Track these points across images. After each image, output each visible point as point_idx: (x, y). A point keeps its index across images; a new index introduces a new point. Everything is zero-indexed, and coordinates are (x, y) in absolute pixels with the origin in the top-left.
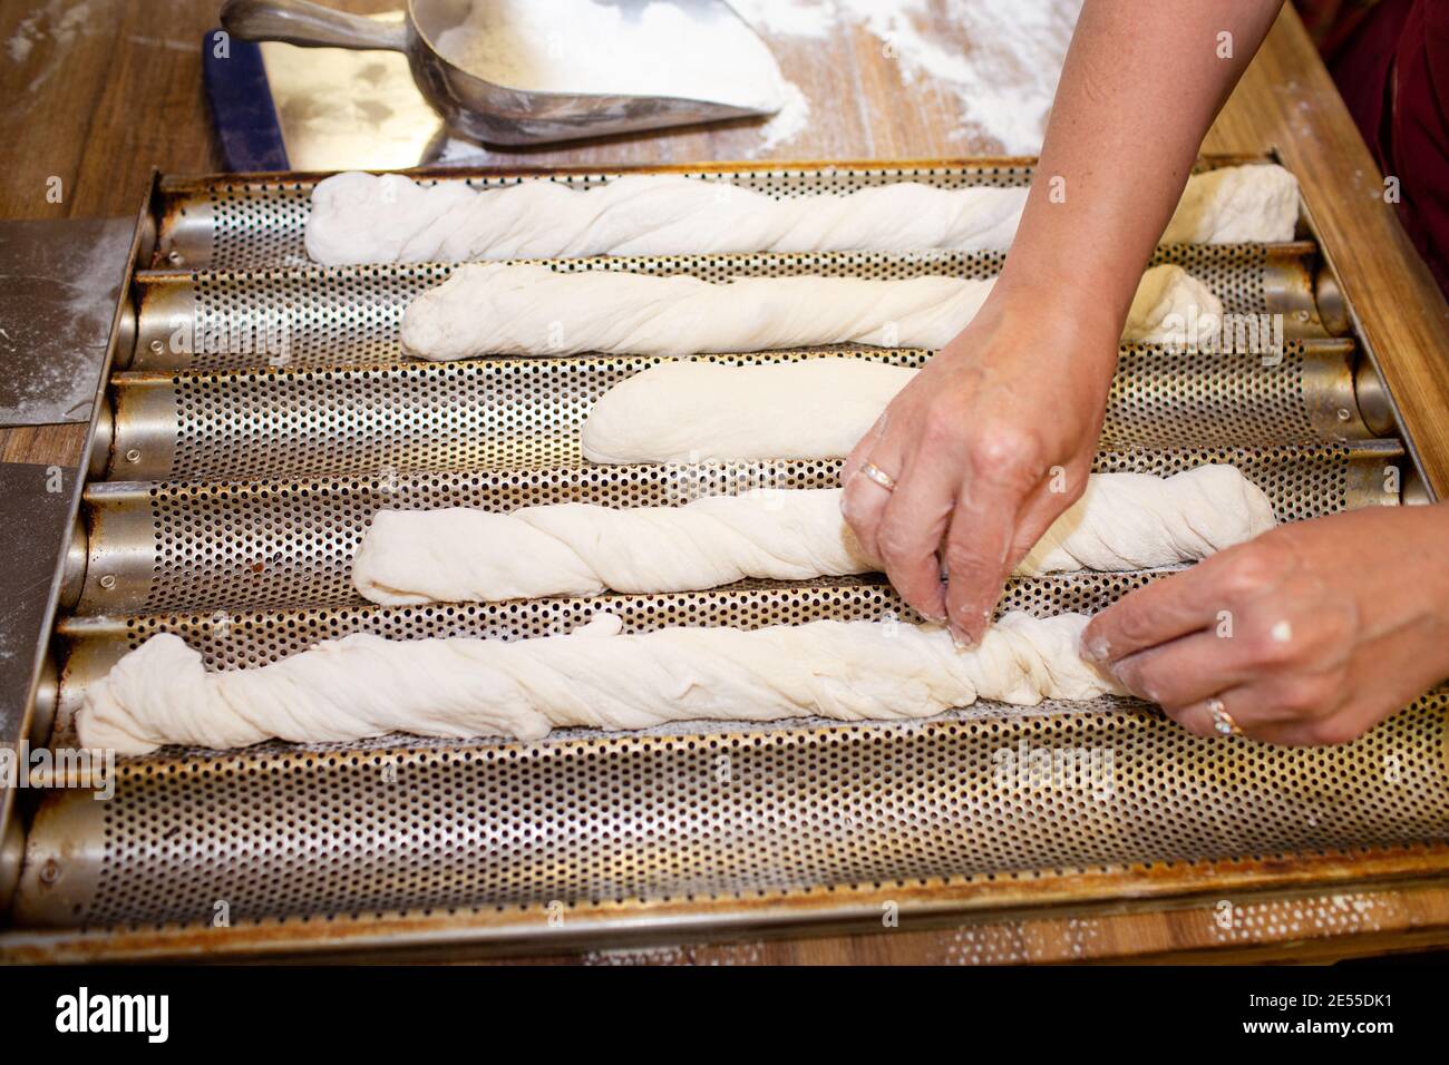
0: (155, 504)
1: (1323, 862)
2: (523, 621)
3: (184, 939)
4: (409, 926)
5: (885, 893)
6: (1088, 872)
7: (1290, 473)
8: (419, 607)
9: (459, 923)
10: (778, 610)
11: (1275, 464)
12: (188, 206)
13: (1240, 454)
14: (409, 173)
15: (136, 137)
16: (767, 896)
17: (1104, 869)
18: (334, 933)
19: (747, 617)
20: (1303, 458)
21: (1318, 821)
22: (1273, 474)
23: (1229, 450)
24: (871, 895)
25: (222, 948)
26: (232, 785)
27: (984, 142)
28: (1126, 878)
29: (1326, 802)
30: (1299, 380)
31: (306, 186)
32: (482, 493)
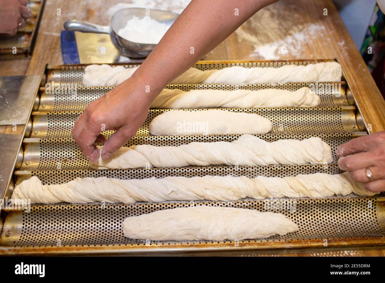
0: (41, 144)
1: (340, 241)
2: (131, 174)
3: (39, 249)
4: (96, 249)
5: (221, 244)
6: (275, 241)
7: (337, 140)
8: (104, 170)
9: (109, 248)
10: (197, 173)
11: (332, 138)
12: (54, 72)
13: (322, 135)
14: (110, 64)
15: (43, 56)
16: (189, 244)
17: (280, 240)
18: (77, 250)
19: (189, 174)
20: (340, 136)
21: (341, 231)
22: (332, 141)
23: (320, 134)
24: (217, 245)
25: (49, 252)
26: (54, 213)
27: (259, 57)
28: (286, 243)
29: (343, 226)
30: (340, 117)
31: (83, 67)
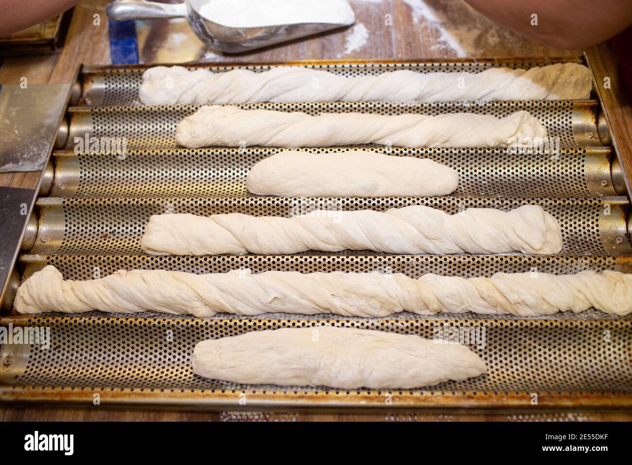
0: (64, 207)
1: (560, 398)
2: (209, 265)
3: (53, 393)
4: (144, 395)
5: (351, 397)
6: (446, 394)
7: (572, 211)
8: (166, 257)
9: (165, 396)
10: (321, 265)
11: (564, 206)
12: (94, 78)
13: (546, 201)
14: (187, 65)
15: (80, 48)
16: (298, 394)
17: (454, 394)
18: (113, 396)
19: (307, 267)
20: (577, 204)
21: (564, 377)
22: (563, 211)
23: (542, 199)
24: (345, 397)
25: (68, 399)
26: (81, 329)
27: (447, 51)
28: (463, 398)
29: (570, 368)
30: (583, 166)
31: (142, 70)
32: (199, 207)
